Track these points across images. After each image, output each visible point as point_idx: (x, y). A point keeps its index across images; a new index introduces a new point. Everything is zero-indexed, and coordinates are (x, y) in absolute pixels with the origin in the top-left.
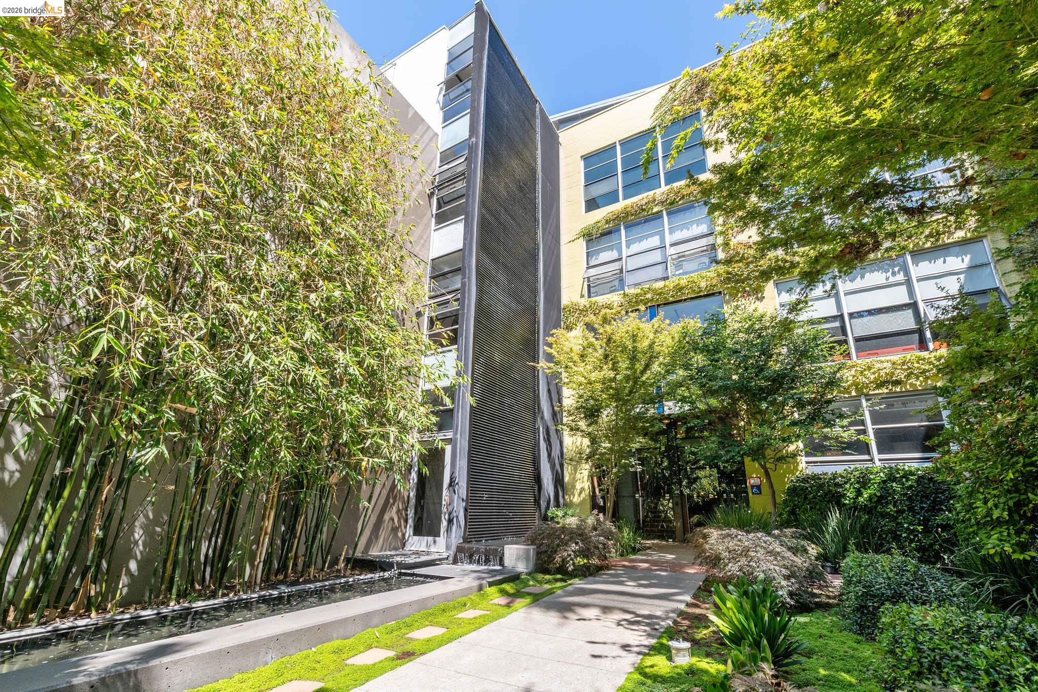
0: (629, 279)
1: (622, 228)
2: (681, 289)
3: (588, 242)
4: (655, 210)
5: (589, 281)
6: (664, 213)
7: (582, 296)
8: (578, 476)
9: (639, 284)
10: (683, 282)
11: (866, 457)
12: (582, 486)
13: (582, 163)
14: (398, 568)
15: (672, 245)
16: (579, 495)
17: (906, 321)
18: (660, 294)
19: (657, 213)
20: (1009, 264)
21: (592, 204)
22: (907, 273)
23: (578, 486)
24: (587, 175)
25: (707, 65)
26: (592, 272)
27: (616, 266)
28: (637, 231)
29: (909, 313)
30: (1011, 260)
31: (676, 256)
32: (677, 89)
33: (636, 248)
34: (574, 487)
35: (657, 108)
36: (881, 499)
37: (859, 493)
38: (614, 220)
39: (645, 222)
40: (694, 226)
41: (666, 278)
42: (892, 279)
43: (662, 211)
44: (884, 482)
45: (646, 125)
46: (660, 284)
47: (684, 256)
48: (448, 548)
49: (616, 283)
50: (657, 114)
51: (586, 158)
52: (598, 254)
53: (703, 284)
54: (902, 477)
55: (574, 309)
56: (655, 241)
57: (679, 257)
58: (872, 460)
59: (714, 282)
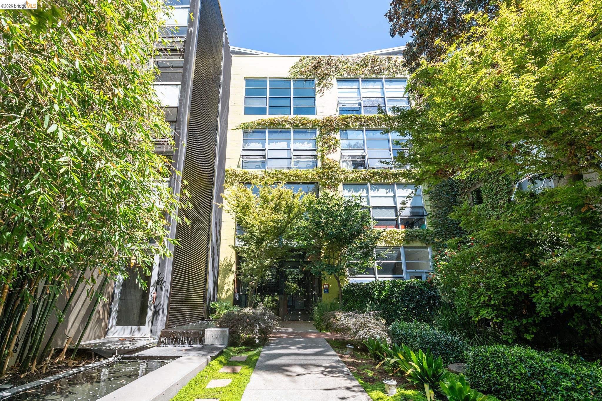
0: (269, 163)
1: (267, 131)
2: (298, 176)
3: (245, 133)
4: (287, 127)
5: (243, 158)
6: (292, 130)
7: (238, 166)
8: (226, 281)
9: (274, 168)
10: (299, 173)
11: (373, 276)
12: (228, 287)
13: (245, 81)
14: (119, 354)
15: (295, 150)
16: (226, 293)
17: (391, 214)
18: (286, 176)
19: (288, 129)
20: (427, 197)
21: (249, 110)
22: (394, 192)
23: (226, 287)
24: (247, 91)
25: (320, 56)
26: (245, 153)
27: (260, 153)
28: (275, 136)
29: (393, 210)
30: (428, 195)
31: (296, 157)
32: (304, 62)
33: (273, 145)
34: (223, 288)
35: (293, 67)
36: (389, 296)
37: (380, 293)
38: (262, 125)
39: (280, 132)
40: (306, 143)
41: (289, 168)
42: (389, 194)
43: (290, 129)
44: (392, 288)
45: (286, 75)
46: (287, 171)
47: (300, 158)
48: (152, 333)
49: (260, 164)
50: (292, 71)
51: (248, 80)
52: (250, 143)
53: (309, 176)
54: (400, 285)
55: (232, 173)
56: (284, 145)
57: (298, 158)
58: (375, 277)
59: (315, 176)
